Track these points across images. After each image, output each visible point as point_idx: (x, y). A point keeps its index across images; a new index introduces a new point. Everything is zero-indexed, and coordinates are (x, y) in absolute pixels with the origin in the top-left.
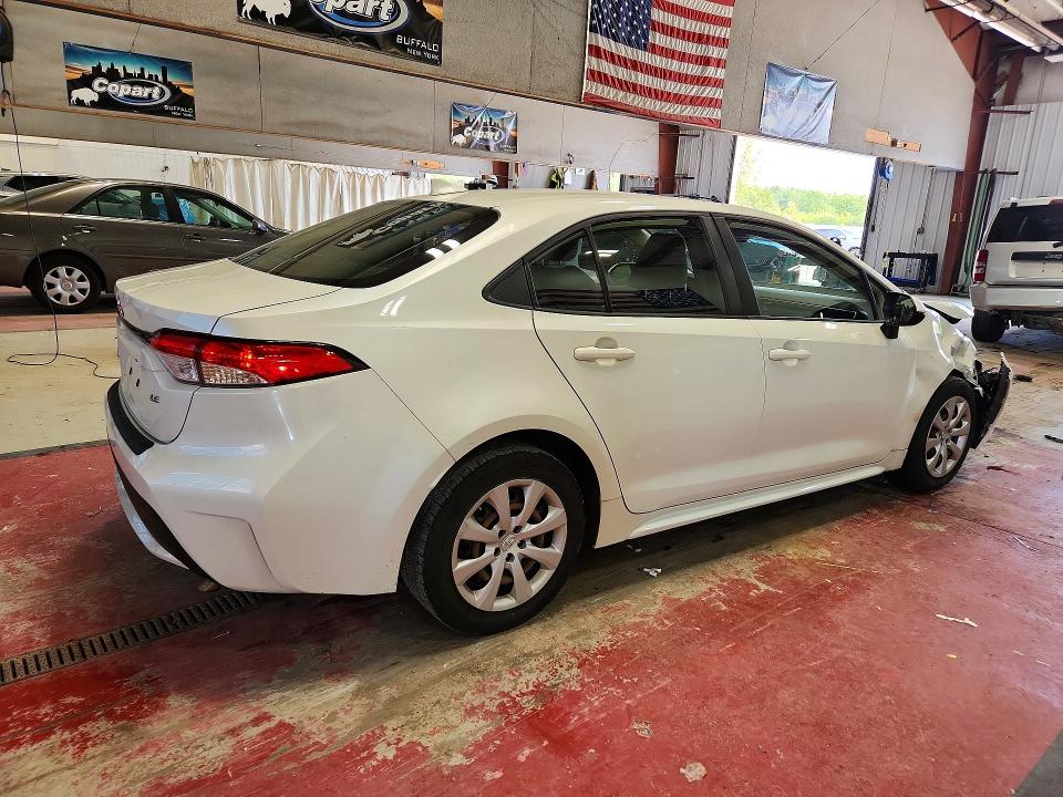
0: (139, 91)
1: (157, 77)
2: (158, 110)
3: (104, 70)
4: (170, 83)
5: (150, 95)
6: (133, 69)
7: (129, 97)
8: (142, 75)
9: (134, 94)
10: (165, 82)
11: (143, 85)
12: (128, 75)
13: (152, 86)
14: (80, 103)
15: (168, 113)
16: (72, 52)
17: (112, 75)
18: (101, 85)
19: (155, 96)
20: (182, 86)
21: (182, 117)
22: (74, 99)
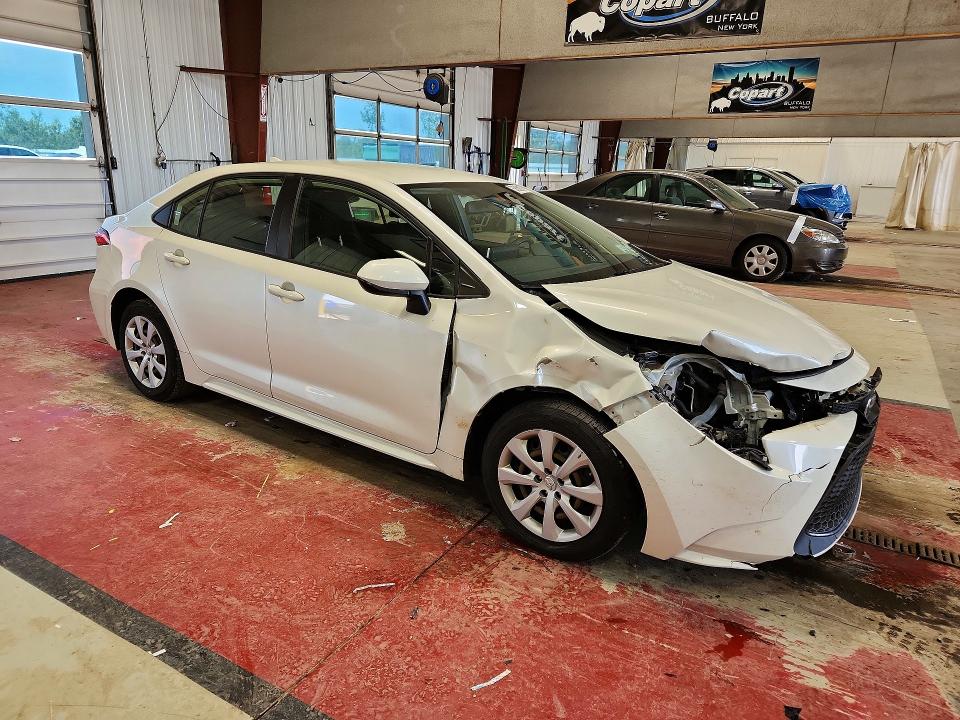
0: (766, 93)
1: (784, 77)
2: (780, 107)
3: (740, 80)
4: (795, 80)
5: (774, 95)
6: (764, 75)
7: (756, 99)
8: (770, 79)
9: (760, 96)
10: (791, 81)
11: (769, 87)
12: (759, 81)
13: (777, 86)
14: (716, 110)
15: (787, 109)
16: (719, 70)
17: (746, 84)
18: (735, 94)
19: (778, 95)
20: (806, 81)
21: (800, 110)
22: (712, 108)
